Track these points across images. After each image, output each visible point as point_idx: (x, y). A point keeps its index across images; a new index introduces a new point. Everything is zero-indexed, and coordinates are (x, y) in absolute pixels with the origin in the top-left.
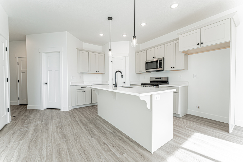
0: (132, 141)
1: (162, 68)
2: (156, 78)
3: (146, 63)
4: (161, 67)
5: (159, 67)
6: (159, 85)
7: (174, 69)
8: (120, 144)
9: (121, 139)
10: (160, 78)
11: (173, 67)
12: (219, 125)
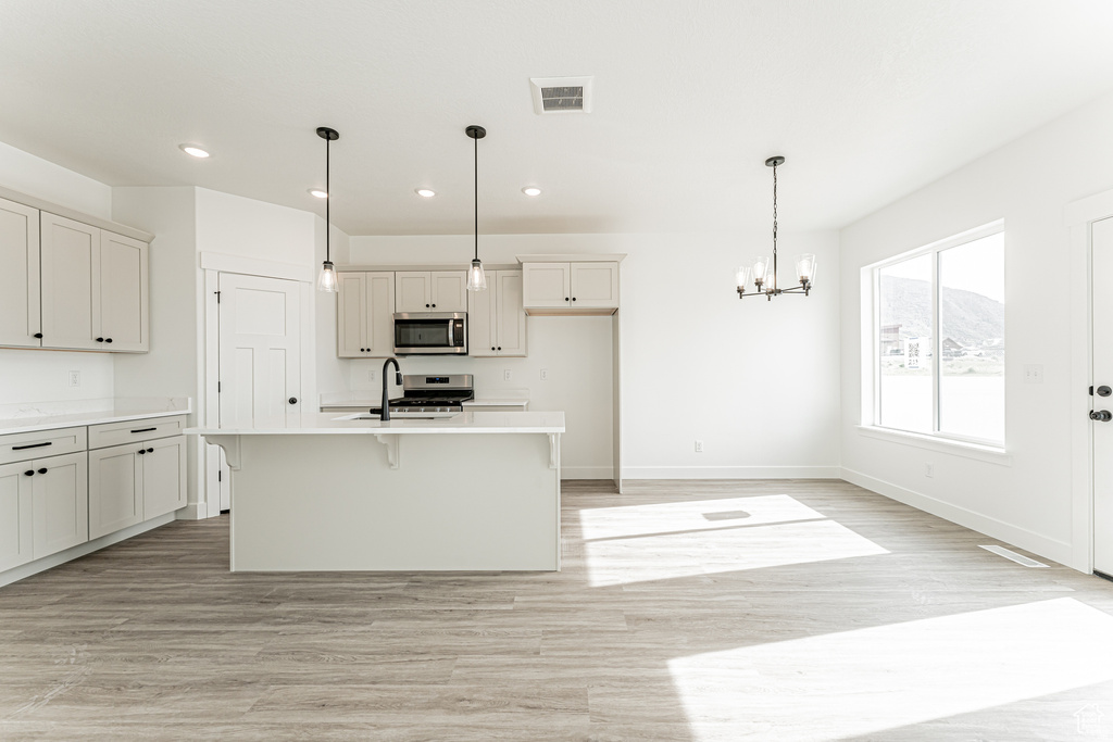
0: (495, 574)
1: (462, 345)
2: (431, 380)
3: (398, 322)
4: (459, 341)
5: (451, 343)
6: (463, 404)
7: (500, 353)
8: (478, 591)
9: (464, 584)
10: (445, 380)
11: (496, 348)
12: (596, 485)
